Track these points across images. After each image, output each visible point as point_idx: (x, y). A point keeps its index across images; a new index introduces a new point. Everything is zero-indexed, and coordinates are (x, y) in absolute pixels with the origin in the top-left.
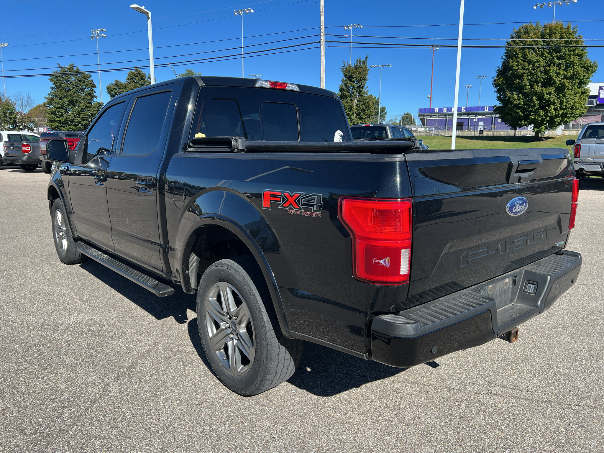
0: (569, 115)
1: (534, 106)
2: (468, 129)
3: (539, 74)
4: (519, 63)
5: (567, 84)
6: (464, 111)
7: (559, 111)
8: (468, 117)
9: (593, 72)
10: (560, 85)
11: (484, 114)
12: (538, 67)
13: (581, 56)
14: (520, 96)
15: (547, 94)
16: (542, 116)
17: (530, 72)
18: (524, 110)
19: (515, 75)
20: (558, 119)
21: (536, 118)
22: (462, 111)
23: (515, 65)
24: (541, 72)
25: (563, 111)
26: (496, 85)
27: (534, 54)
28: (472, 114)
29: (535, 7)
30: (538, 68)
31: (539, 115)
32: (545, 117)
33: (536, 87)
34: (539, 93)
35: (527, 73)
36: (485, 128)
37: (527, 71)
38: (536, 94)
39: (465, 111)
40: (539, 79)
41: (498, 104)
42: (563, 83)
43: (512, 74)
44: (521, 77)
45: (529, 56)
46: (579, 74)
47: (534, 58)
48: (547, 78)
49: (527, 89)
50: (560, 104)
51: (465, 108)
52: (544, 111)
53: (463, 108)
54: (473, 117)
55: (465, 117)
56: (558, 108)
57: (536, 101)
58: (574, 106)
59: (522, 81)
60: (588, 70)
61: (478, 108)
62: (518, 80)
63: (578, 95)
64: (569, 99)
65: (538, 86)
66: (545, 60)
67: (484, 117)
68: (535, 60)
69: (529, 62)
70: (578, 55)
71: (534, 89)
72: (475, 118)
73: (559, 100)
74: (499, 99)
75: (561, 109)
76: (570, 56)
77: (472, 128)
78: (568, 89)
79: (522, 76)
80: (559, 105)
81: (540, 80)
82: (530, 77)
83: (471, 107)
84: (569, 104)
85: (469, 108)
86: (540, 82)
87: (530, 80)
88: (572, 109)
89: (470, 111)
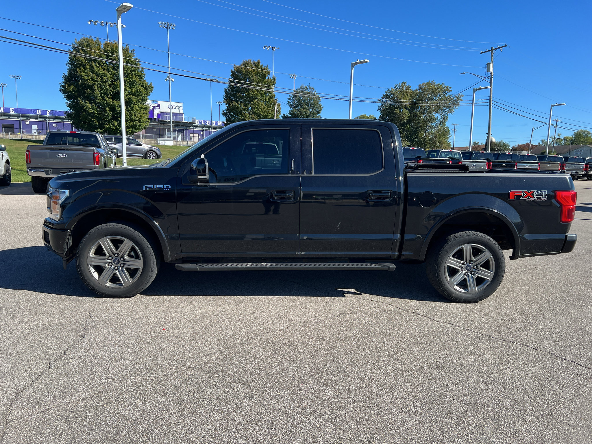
0: (138, 127)
1: (108, 116)
2: (20, 132)
3: (108, 87)
4: (87, 74)
5: (134, 100)
6: (13, 112)
7: (129, 122)
8: (18, 119)
9: (151, 91)
10: (128, 100)
11: (36, 118)
12: (106, 80)
13: (140, 77)
14: (94, 106)
15: (118, 107)
16: (116, 126)
17: (100, 84)
18: (99, 119)
19: (85, 84)
20: (129, 129)
21: (111, 127)
22: (11, 112)
23: (84, 76)
24: (110, 86)
25: (132, 123)
26: (64, 92)
27: (101, 68)
28: (22, 116)
29: (89, 23)
30: (106, 82)
31: (113, 125)
32: (118, 127)
33: (107, 99)
34: (111, 105)
35: (97, 85)
36: (40, 132)
37: (97, 83)
38: (108, 105)
39: (15, 113)
40: (108, 92)
41: (68, 109)
42: (130, 98)
43: (82, 84)
44: (91, 87)
45: (96, 69)
46: (141, 92)
47: (101, 72)
48: (116, 92)
49: (98, 100)
50: (129, 116)
51: (13, 109)
52: (117, 122)
53: (11, 109)
54: (24, 119)
55: (16, 119)
56: (129, 120)
57: (109, 112)
58: (141, 119)
59: (93, 92)
60: (147, 89)
61: (28, 111)
62: (89, 90)
63: (142, 110)
64: (136, 113)
65: (109, 98)
66: (111, 75)
67: (37, 120)
68: (102, 73)
69: (97, 75)
70: (138, 76)
71: (105, 100)
72: (27, 121)
73: (129, 113)
74: (70, 106)
75: (131, 121)
76: (132, 75)
77: (25, 131)
78: (134, 104)
79: (93, 87)
80: (129, 118)
81: (110, 93)
82: (100, 89)
83: (20, 109)
84: (137, 117)
85: (19, 110)
86: (110, 95)
87: (100, 91)
88: (140, 121)
89: (21, 113)
